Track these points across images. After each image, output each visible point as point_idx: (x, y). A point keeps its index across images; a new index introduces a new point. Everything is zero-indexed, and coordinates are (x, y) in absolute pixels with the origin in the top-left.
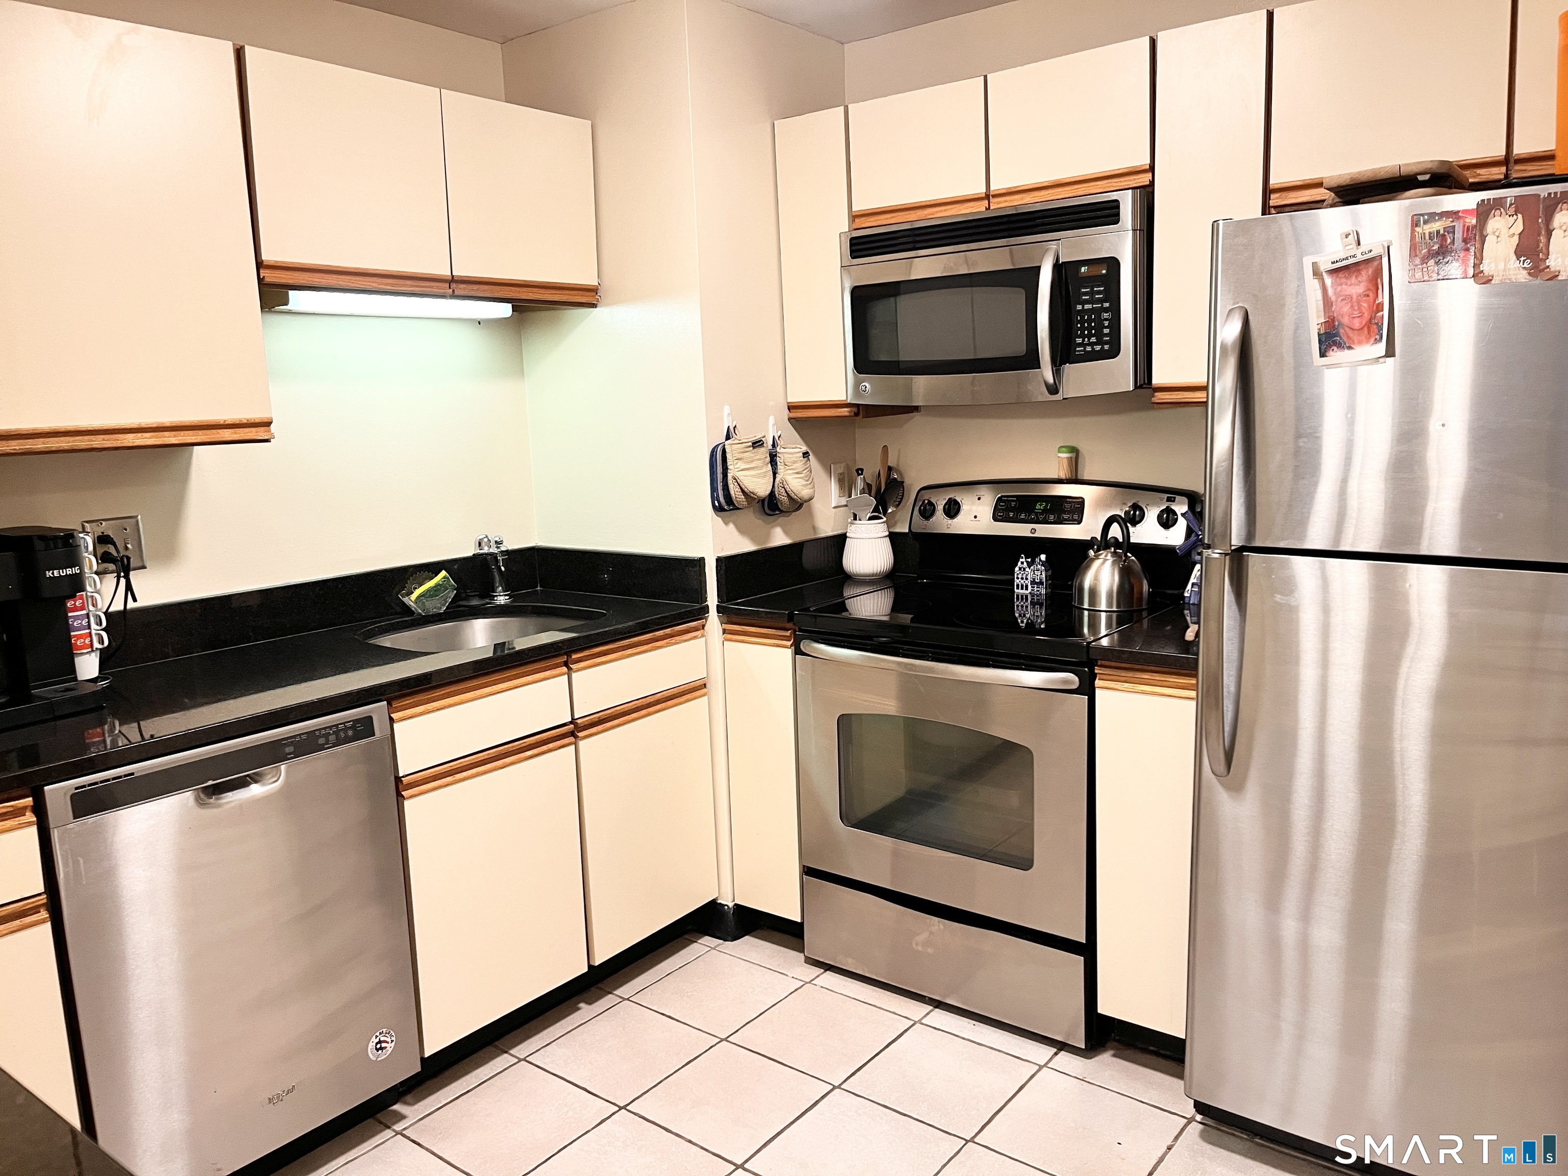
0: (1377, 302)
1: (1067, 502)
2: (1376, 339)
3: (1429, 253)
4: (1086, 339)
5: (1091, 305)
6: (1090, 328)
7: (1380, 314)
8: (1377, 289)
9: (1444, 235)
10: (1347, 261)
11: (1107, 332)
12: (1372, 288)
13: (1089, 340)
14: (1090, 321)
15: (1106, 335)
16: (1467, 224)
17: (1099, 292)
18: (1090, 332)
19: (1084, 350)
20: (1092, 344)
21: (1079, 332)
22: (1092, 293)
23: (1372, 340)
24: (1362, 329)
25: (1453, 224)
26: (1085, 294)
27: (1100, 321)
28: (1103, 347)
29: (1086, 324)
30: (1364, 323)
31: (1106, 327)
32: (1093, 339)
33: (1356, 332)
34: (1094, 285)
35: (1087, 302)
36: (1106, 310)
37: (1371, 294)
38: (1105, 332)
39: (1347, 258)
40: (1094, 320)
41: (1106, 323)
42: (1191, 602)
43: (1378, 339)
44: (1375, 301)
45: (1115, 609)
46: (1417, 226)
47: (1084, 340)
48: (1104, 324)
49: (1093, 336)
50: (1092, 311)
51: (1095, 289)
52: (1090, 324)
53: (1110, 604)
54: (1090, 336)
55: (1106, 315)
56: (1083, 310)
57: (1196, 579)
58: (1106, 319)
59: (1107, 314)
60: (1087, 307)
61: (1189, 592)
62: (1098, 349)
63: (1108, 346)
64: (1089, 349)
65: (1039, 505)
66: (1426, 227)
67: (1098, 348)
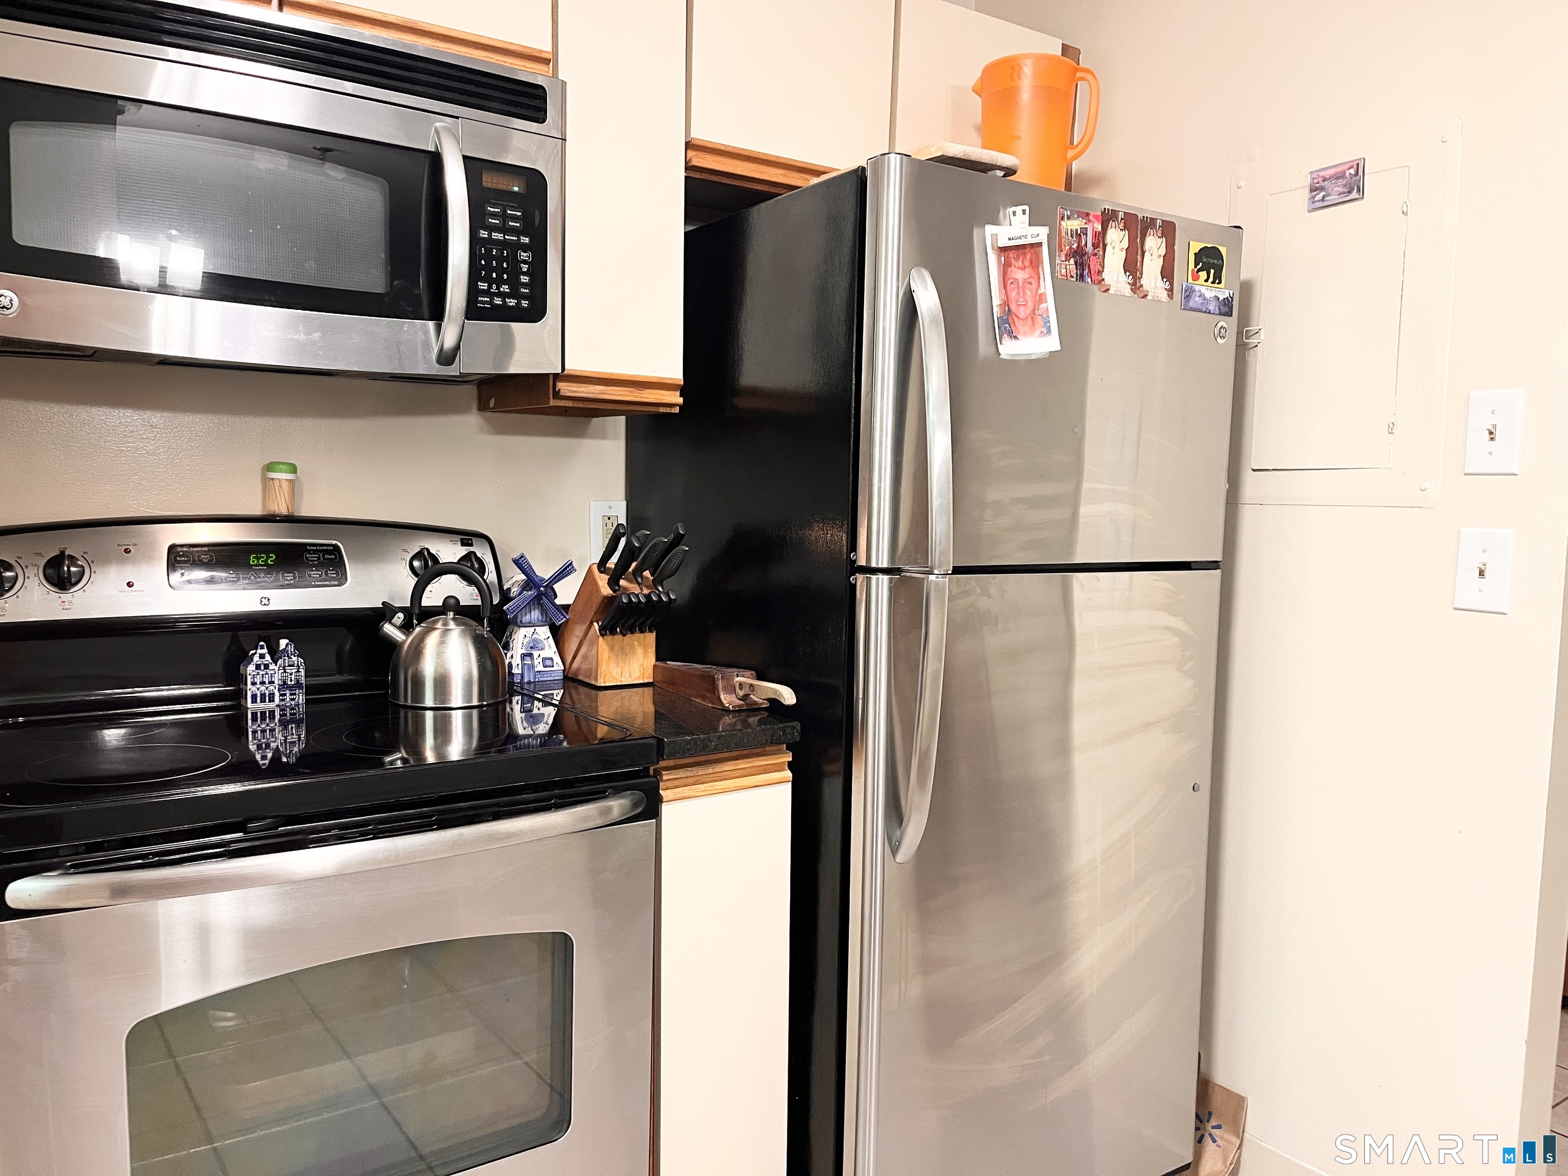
0: (1039, 292)
1: (309, 552)
2: (1042, 332)
3: (1070, 252)
4: (494, 286)
5: (502, 235)
6: (502, 271)
7: (1043, 306)
8: (1039, 278)
9: (1080, 235)
10: (1020, 240)
11: (525, 281)
12: (1034, 275)
13: (498, 288)
14: (500, 259)
15: (525, 285)
16: (1095, 230)
17: (514, 218)
18: (500, 276)
19: (491, 302)
20: (503, 295)
21: (484, 272)
22: (504, 217)
23: (1038, 332)
24: (1027, 318)
25: (1086, 226)
26: (494, 215)
27: (515, 262)
28: (519, 303)
29: (494, 262)
30: (1028, 312)
31: (524, 274)
32: (505, 288)
33: (1021, 321)
34: (507, 205)
35: (495, 229)
36: (525, 248)
37: (1033, 282)
38: (522, 280)
39: (1020, 238)
40: (506, 259)
41: (525, 268)
42: (526, 680)
43: (1045, 332)
44: (1037, 291)
45: (475, 702)
46: (1062, 220)
47: (490, 287)
48: (521, 269)
49: (505, 282)
50: (503, 244)
51: (509, 212)
52: (500, 264)
53: (468, 696)
54: (499, 282)
55: (524, 256)
56: (490, 240)
57: (524, 648)
58: (525, 262)
59: (525, 254)
60: (497, 236)
61: (520, 666)
62: (511, 304)
63: (527, 302)
64: (498, 301)
65: (253, 557)
66: (1069, 223)
67: (512, 302)
